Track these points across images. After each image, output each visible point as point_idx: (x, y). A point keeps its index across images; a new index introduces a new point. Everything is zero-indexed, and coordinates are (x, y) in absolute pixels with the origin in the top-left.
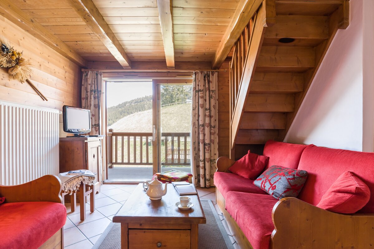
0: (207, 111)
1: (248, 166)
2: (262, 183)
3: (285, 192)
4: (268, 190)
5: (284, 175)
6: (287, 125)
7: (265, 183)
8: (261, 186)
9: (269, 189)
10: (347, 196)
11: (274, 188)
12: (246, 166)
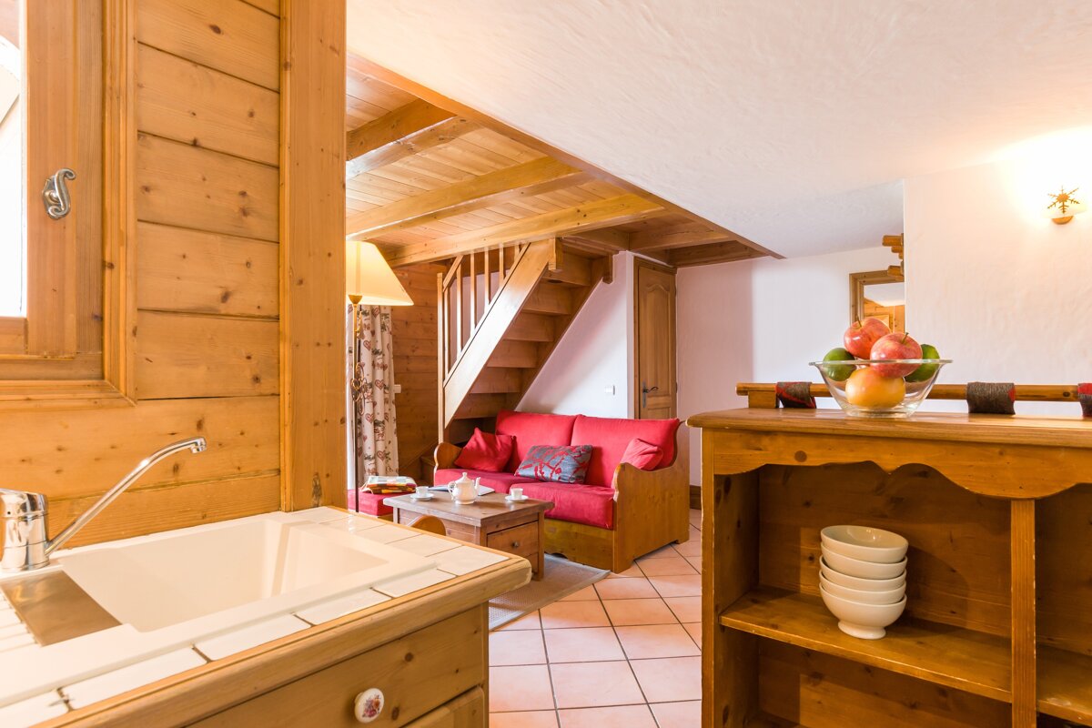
0: (379, 357)
1: (489, 453)
2: (536, 470)
3: (575, 472)
4: (549, 476)
5: (567, 454)
6: (522, 388)
7: (541, 468)
8: (536, 474)
9: (551, 474)
10: (651, 456)
11: (559, 471)
12: (486, 453)
